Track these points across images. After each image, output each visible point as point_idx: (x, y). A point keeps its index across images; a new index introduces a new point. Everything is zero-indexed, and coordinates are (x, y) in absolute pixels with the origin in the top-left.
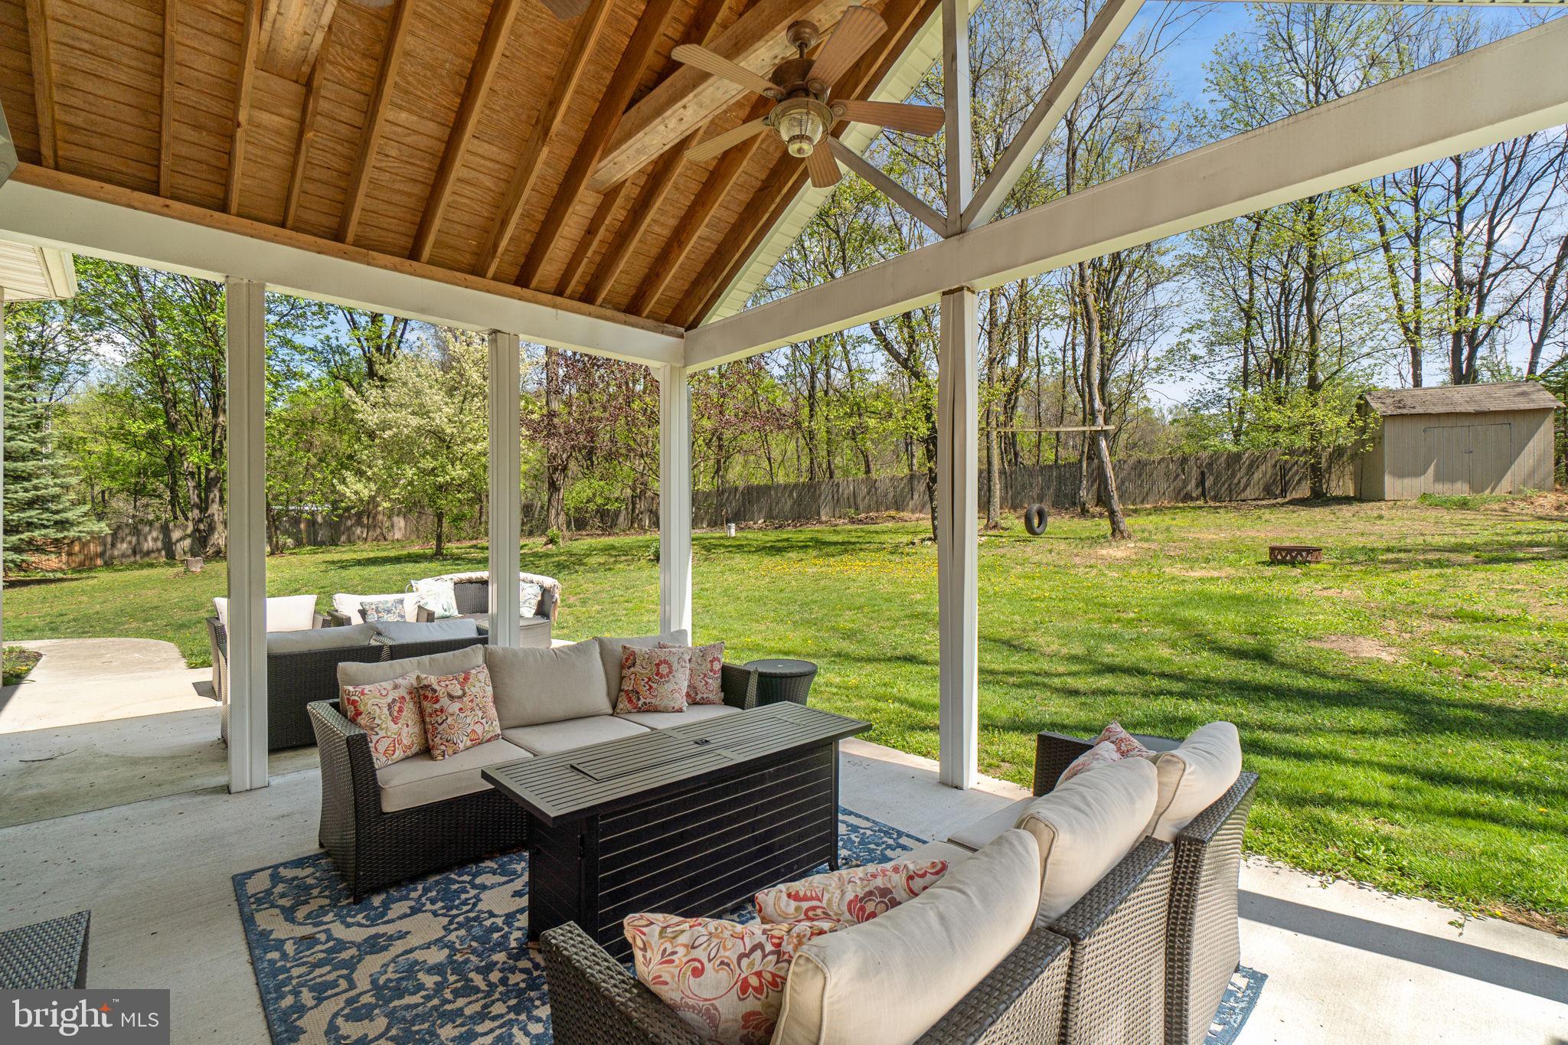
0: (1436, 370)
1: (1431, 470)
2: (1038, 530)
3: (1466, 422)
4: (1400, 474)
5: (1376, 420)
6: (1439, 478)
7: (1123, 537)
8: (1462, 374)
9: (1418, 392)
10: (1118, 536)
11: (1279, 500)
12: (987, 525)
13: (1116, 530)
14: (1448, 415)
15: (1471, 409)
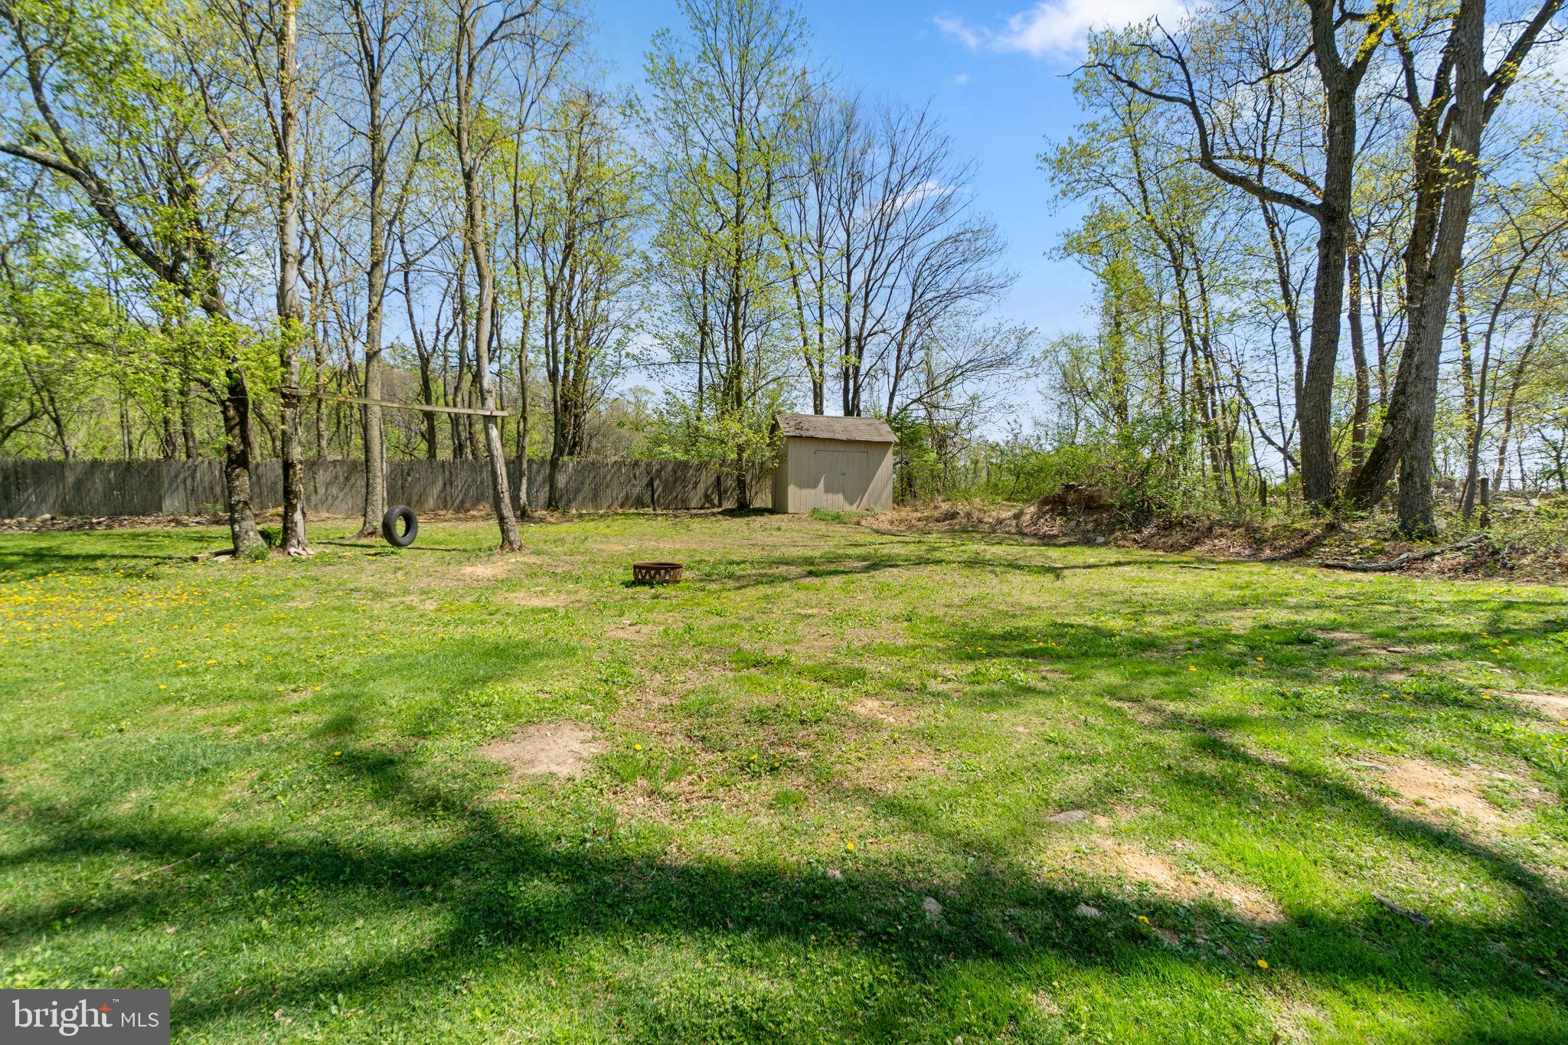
0: (833, 407)
1: (821, 485)
2: (402, 541)
3: (842, 448)
4: (801, 485)
5: (781, 439)
6: (827, 490)
7: (513, 550)
8: (851, 409)
9: (820, 418)
10: (507, 547)
11: (715, 510)
12: (361, 532)
13: (507, 542)
14: (831, 440)
15: (844, 437)
